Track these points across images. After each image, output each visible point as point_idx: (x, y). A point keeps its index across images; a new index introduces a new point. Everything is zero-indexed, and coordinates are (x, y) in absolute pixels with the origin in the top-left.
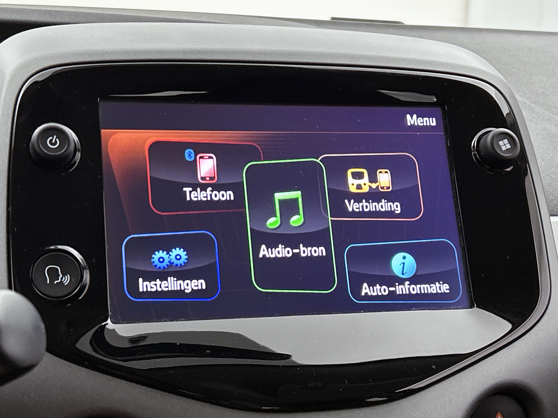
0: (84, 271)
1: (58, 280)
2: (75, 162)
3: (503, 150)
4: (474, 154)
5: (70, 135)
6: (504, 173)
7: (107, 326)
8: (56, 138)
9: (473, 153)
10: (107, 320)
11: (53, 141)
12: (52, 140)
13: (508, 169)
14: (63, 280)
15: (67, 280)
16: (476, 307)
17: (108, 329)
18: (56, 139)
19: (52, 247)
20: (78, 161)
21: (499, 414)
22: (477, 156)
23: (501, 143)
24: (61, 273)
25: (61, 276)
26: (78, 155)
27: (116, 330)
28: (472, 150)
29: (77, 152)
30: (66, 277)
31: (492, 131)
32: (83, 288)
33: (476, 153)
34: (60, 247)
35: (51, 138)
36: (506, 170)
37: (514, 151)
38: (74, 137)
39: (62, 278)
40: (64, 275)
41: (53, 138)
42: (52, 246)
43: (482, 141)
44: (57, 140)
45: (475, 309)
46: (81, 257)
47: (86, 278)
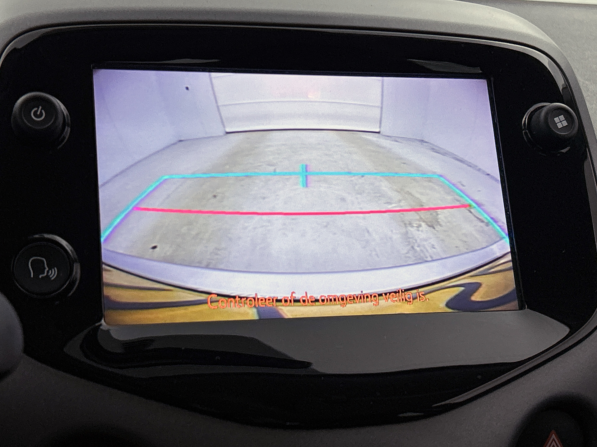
0: (75, 265)
1: (44, 273)
2: (64, 138)
3: (559, 128)
4: (526, 133)
5: (58, 107)
6: (559, 155)
7: (101, 327)
8: (41, 109)
9: (523, 132)
10: (100, 320)
11: (38, 113)
12: (36, 111)
13: (564, 151)
14: (49, 274)
15: (53, 274)
16: (527, 308)
17: (102, 330)
18: (41, 112)
19: (37, 236)
20: (67, 137)
21: (553, 431)
22: (529, 134)
23: (556, 119)
24: (47, 266)
25: (47, 269)
26: (68, 130)
27: (111, 332)
28: (523, 128)
29: (67, 127)
30: (53, 270)
31: (545, 106)
32: (73, 282)
33: (527, 131)
34: (46, 236)
35: (36, 109)
36: (561, 151)
37: (572, 129)
38: (62, 109)
39: (48, 272)
40: (50, 269)
41: (38, 109)
42: (37, 234)
43: (534, 117)
44: (43, 111)
45: (527, 310)
46: (71, 248)
47: (76, 273)
